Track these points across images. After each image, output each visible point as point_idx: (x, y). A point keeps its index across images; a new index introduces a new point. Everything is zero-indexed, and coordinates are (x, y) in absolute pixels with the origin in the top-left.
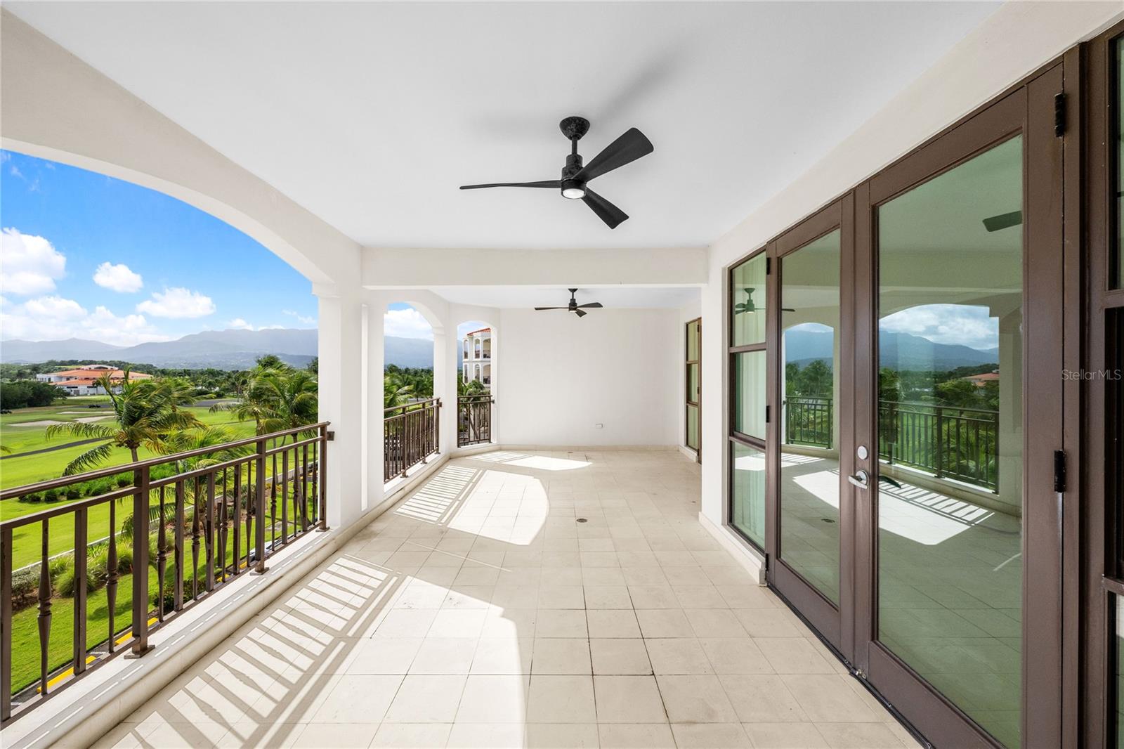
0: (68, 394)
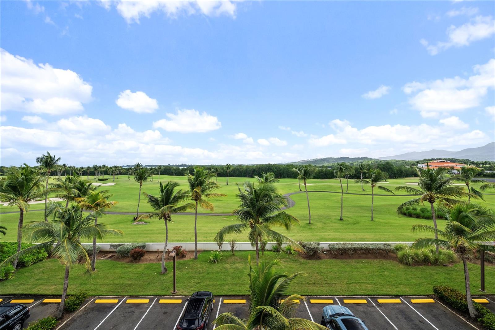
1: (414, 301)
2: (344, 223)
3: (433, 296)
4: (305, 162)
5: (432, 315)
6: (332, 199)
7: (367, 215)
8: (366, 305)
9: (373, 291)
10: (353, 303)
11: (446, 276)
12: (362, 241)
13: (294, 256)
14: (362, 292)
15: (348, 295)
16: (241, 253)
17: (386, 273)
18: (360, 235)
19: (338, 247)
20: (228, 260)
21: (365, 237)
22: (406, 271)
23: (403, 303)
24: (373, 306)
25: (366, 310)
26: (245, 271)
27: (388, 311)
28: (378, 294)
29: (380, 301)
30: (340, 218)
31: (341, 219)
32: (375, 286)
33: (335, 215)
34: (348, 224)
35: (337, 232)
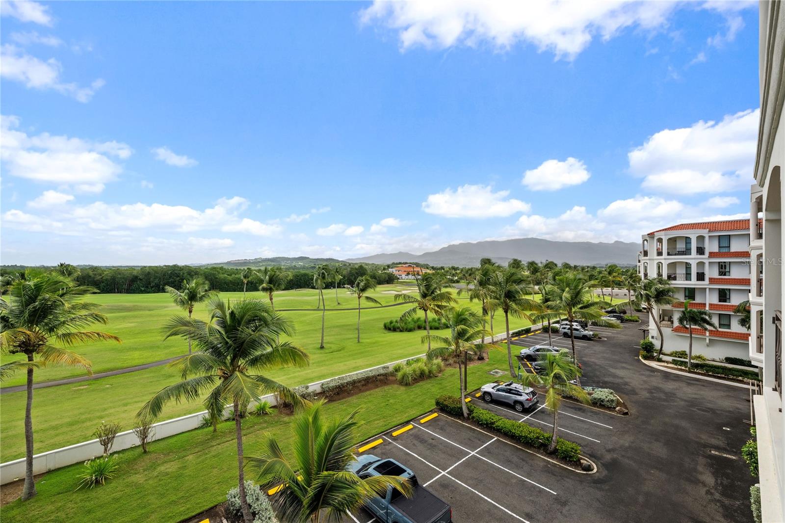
0: (399, 279)
1: (422, 421)
2: (327, 351)
3: (436, 410)
4: (241, 263)
5: (439, 429)
6: (301, 319)
7: (351, 336)
8: (382, 445)
9: (385, 425)
10: (369, 449)
11: (439, 386)
12: (355, 371)
13: (271, 417)
14: (374, 432)
15: (362, 442)
16: (162, 445)
17: (391, 401)
18: (351, 363)
19: (334, 385)
20: (136, 467)
21: (358, 365)
22: (408, 392)
23: (415, 427)
24: (390, 443)
25: (384, 451)
26: (187, 471)
27: (404, 441)
28: (391, 427)
29: (395, 434)
30: (320, 346)
31: (322, 347)
32: (385, 420)
33: (311, 343)
34: (332, 352)
35: (322, 366)
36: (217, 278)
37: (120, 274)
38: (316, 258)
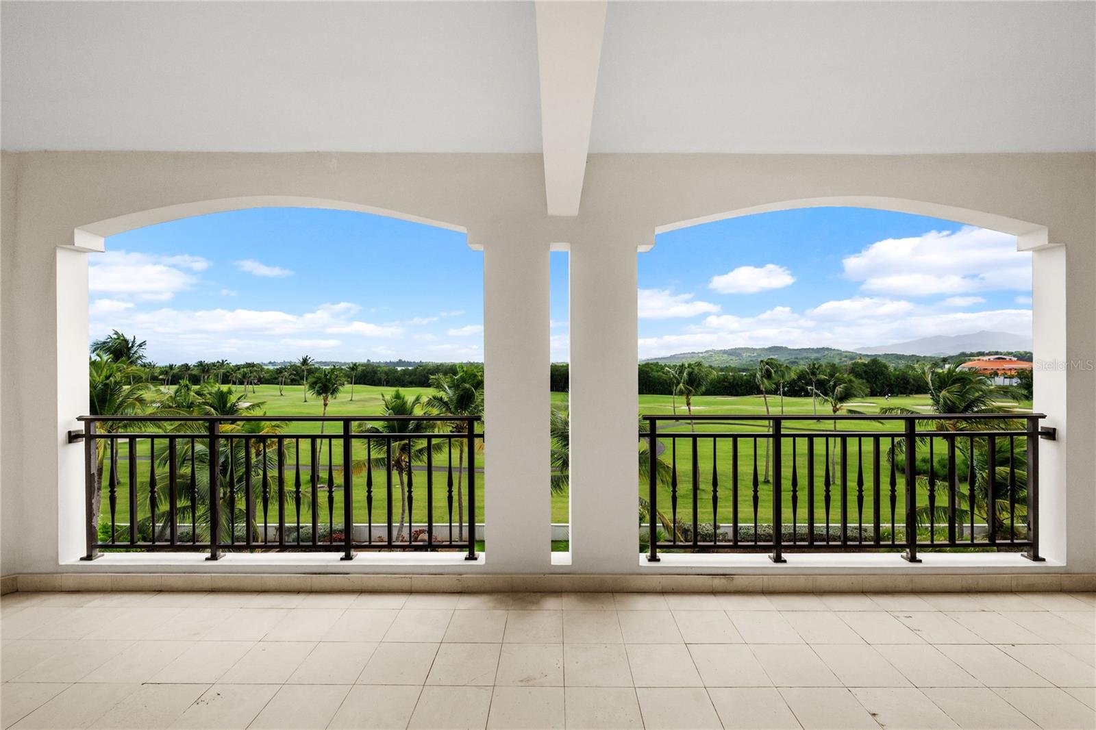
31: (766, 482)
36: (650, 377)
37: (557, 371)
38: (800, 348)
